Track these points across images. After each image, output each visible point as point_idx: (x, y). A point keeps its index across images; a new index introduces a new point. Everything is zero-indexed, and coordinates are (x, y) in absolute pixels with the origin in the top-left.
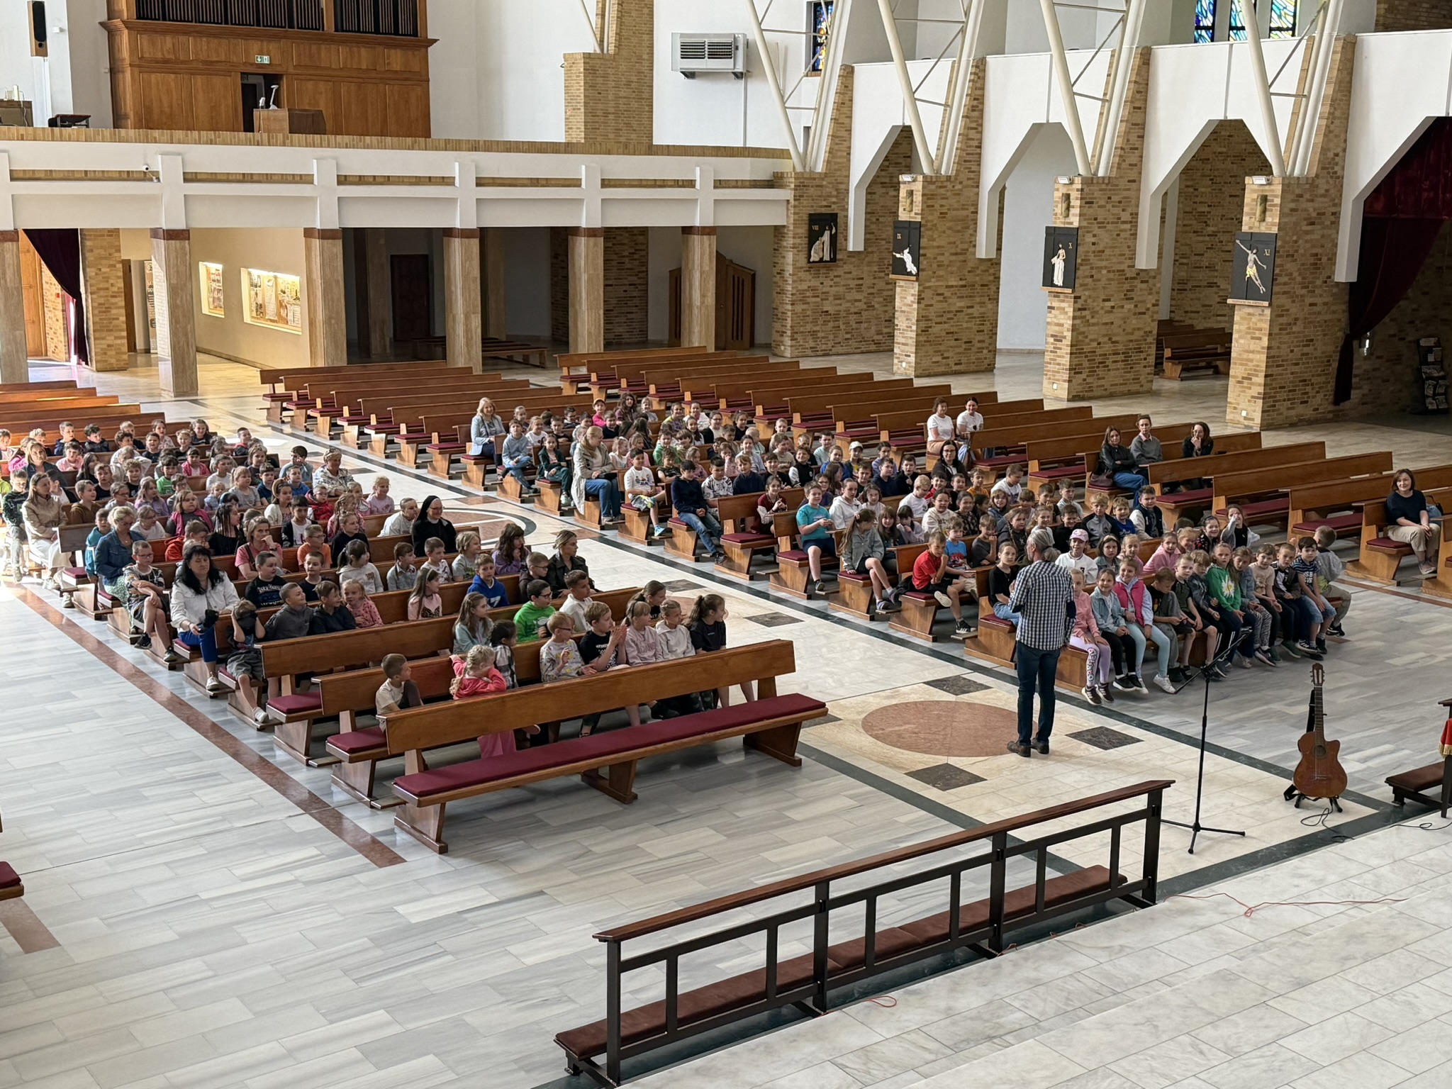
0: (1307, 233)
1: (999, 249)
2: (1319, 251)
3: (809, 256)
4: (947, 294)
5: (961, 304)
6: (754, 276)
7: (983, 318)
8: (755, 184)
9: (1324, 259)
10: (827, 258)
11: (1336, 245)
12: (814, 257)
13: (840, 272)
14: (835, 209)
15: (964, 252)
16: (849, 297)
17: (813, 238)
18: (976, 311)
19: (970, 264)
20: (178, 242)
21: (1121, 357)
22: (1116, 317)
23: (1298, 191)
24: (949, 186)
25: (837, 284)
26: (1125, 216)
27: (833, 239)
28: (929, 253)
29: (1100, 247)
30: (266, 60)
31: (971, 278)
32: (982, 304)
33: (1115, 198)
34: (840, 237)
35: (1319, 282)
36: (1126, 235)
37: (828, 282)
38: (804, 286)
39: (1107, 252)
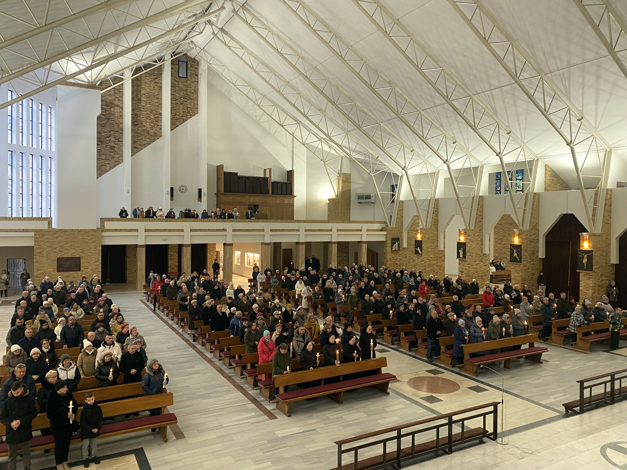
0: (530, 245)
1: (444, 248)
2: (534, 249)
3: (392, 249)
4: (430, 259)
5: (434, 262)
6: (377, 254)
7: (441, 266)
8: (377, 230)
9: (536, 252)
10: (397, 249)
11: (538, 248)
12: (394, 249)
13: (400, 253)
14: (399, 236)
15: (435, 248)
16: (403, 260)
17: (393, 244)
18: (439, 264)
19: (437, 252)
20: (228, 246)
21: (480, 277)
22: (478, 266)
23: (527, 233)
24: (430, 231)
25: (400, 256)
26: (479, 239)
27: (399, 244)
28: (425, 248)
29: (473, 247)
30: (254, 201)
31: (437, 255)
32: (440, 262)
33: (476, 235)
34: (400, 244)
35: (534, 258)
36: (480, 244)
37: (397, 256)
38: (391, 257)
39: (475, 249)
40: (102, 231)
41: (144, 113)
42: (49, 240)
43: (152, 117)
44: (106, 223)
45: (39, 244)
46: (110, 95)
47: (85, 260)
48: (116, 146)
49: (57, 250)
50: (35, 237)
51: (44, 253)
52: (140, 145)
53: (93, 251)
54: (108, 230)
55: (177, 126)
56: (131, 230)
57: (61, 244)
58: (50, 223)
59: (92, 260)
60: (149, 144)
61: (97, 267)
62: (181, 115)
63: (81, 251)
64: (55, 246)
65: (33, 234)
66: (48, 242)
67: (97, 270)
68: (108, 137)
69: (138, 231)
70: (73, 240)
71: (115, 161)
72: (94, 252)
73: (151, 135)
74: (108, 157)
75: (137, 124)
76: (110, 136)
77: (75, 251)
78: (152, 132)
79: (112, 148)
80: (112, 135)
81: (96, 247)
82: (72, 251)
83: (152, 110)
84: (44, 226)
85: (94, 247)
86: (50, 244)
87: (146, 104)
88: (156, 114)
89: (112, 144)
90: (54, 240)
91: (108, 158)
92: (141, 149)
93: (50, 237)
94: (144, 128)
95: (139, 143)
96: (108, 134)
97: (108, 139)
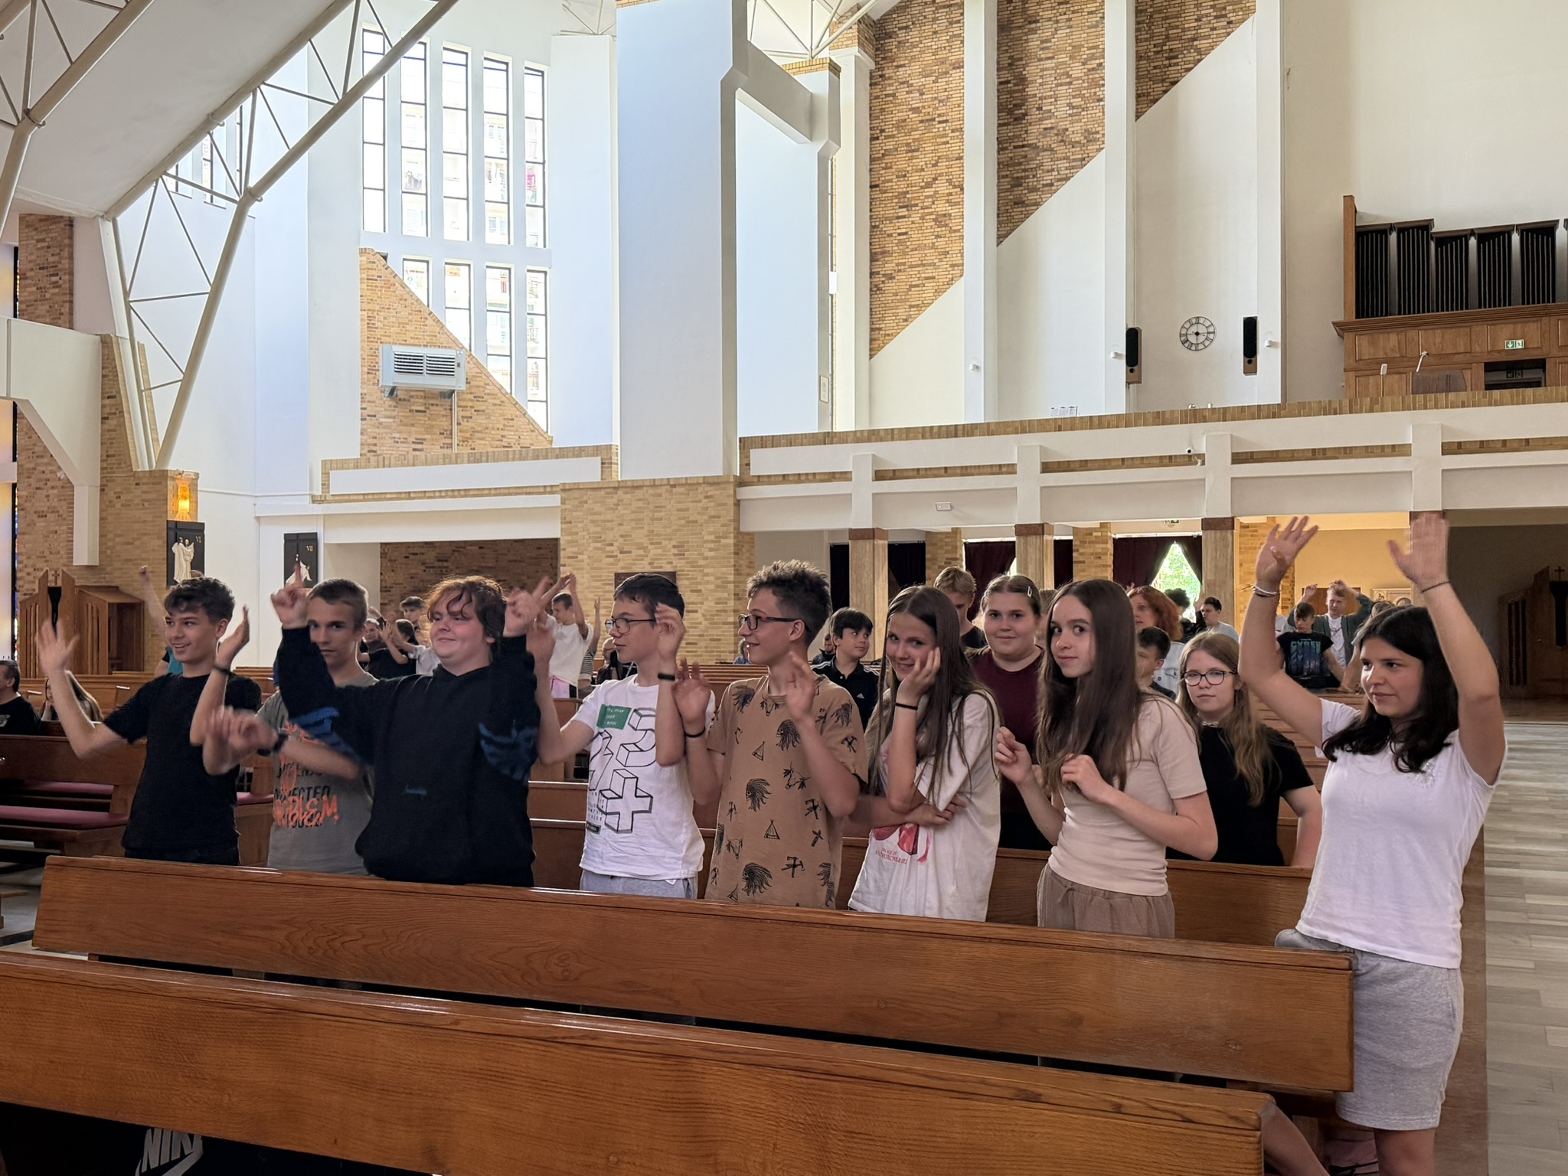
20: (1218, 533)
30: (1519, 344)
40: (741, 483)
41: (1049, 64)
42: (596, 517)
43: (1077, 71)
44: (755, 454)
45: (573, 530)
46: (935, 33)
47: (686, 583)
48: (954, 211)
49: (614, 548)
50: (564, 507)
51: (584, 557)
52: (1035, 190)
53: (711, 550)
54: (760, 480)
55: (1174, 83)
56: (832, 477)
57: (626, 528)
58: (607, 464)
59: (708, 582)
60: (1067, 179)
61: (720, 607)
62: (1190, 34)
63: (675, 551)
64: (609, 536)
65: (555, 500)
66: (592, 521)
67: (722, 618)
68: (929, 185)
69: (850, 480)
70: (657, 515)
71: (952, 266)
72: (712, 554)
73: (1074, 144)
74: (931, 256)
75: (1026, 114)
76: (935, 179)
77: (660, 551)
78: (1076, 132)
79: (941, 220)
80: (941, 175)
81: (718, 538)
82: (654, 551)
83: (1077, 48)
84: (588, 471)
85: (712, 537)
86: (599, 529)
87: (1056, 30)
88: (1092, 57)
89: (941, 207)
90: (609, 517)
91: (929, 259)
92: (1038, 204)
93: (597, 508)
94: (1047, 123)
95: (1031, 182)
96: (928, 174)
97: (929, 192)
